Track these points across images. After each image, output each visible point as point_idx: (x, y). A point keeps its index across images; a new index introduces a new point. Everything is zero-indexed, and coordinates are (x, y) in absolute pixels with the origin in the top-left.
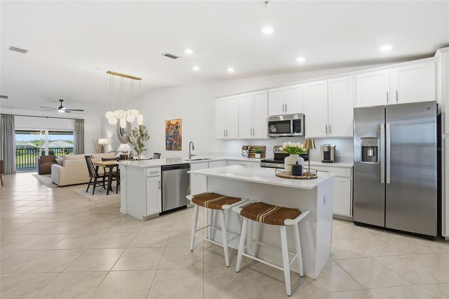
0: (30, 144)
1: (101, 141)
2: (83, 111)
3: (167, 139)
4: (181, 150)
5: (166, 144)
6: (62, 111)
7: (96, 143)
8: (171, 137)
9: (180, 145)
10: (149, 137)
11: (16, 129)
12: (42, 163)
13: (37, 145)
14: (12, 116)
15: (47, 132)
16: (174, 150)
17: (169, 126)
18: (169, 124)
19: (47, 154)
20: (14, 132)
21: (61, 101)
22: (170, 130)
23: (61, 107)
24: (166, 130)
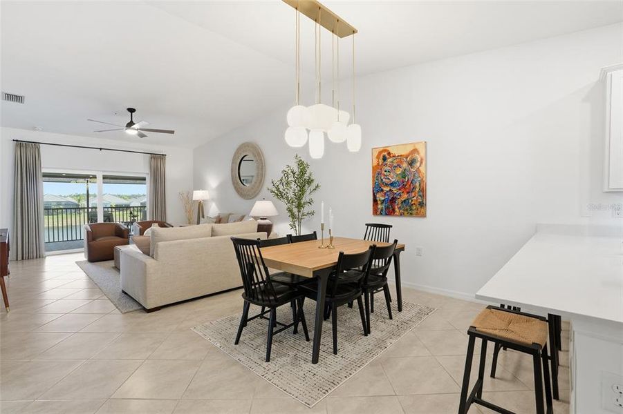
0: (70, 199)
1: (198, 195)
2: (172, 132)
3: (377, 189)
4: (424, 216)
5: (375, 201)
6: (132, 132)
7: (187, 198)
8: (392, 184)
9: (422, 204)
10: (317, 186)
11: (44, 171)
12: (94, 239)
13: (79, 201)
14: (36, 145)
15: (100, 178)
16: (401, 215)
17: (385, 159)
18: (385, 156)
19: (100, 220)
20: (40, 178)
21: (132, 110)
22: (387, 168)
23: (130, 124)
24: (374, 168)
